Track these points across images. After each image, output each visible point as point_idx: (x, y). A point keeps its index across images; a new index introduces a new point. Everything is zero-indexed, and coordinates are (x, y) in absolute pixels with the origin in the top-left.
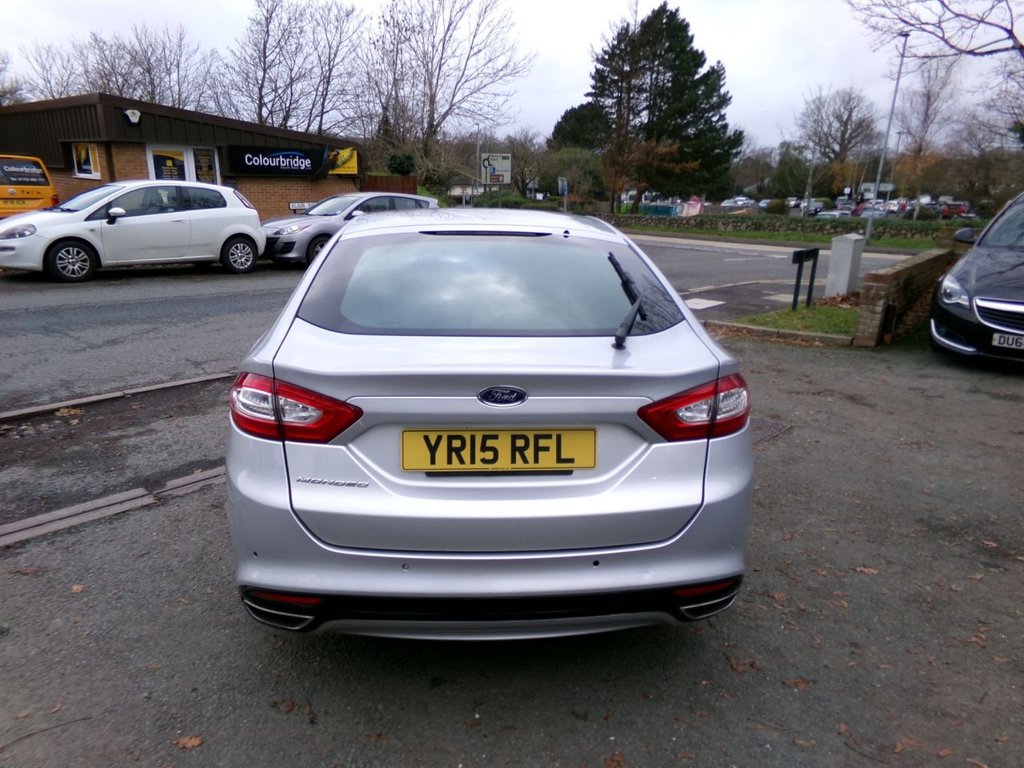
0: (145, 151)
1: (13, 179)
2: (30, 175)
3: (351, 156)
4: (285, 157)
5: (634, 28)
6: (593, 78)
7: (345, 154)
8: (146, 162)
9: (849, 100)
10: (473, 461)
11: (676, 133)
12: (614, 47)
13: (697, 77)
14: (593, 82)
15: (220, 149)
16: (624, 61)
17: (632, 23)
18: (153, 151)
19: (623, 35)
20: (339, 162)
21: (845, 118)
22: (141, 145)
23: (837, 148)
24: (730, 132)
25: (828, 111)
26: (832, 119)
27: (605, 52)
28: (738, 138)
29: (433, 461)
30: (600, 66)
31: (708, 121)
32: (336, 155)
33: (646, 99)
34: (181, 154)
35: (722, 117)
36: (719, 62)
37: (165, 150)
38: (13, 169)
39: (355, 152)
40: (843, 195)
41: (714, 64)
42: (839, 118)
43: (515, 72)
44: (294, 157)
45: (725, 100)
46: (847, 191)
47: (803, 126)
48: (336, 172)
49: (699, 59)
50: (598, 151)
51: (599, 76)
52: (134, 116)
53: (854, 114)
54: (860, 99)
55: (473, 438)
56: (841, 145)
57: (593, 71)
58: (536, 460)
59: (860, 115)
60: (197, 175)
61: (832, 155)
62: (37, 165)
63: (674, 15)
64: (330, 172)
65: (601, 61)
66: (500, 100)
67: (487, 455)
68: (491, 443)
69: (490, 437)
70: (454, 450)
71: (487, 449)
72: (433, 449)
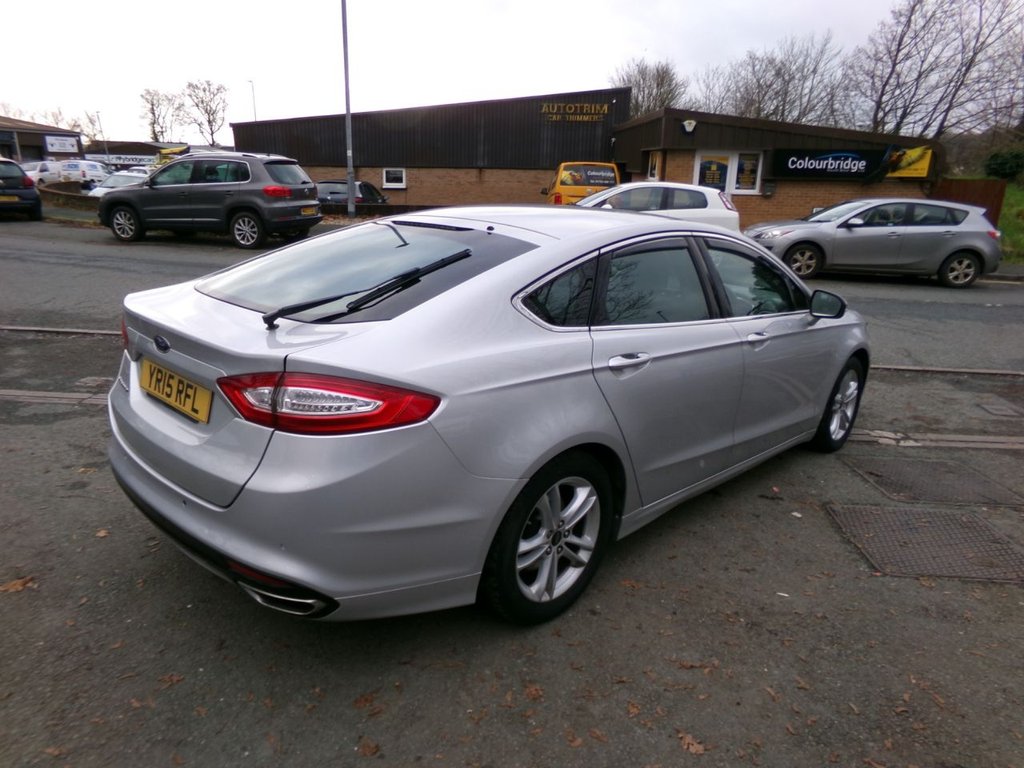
0: (694, 157)
1: (592, 181)
2: (605, 178)
3: (921, 157)
4: (835, 159)
7: (913, 154)
8: (693, 167)
10: (162, 392)
15: (765, 152)
18: (702, 157)
20: (904, 163)
22: (691, 152)
29: (152, 386)
32: (900, 156)
34: (727, 159)
37: (714, 156)
38: (594, 173)
39: (930, 152)
44: (846, 159)
48: (897, 174)
52: (689, 125)
55: (166, 375)
58: (184, 404)
60: (738, 178)
62: (613, 170)
64: (889, 175)
67: (168, 390)
68: (171, 382)
69: (171, 377)
70: (158, 381)
71: (169, 386)
72: (152, 375)
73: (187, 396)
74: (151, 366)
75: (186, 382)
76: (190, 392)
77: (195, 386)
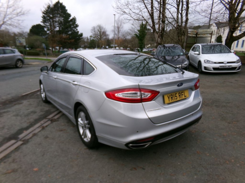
5: (52, 6)
6: (43, 18)
9: (100, 27)
10: (174, 99)
11: (66, 33)
12: (47, 10)
13: (69, 20)
14: (42, 19)
16: (50, 14)
17: (51, 4)
19: (49, 7)
21: (100, 31)
23: (99, 37)
24: (80, 33)
25: (96, 30)
26: (97, 31)
27: (45, 11)
28: (81, 35)
29: (169, 101)
30: (44, 15)
31: (74, 30)
33: (58, 24)
35: (77, 30)
36: (74, 17)
40: (102, 47)
41: (73, 17)
42: (99, 31)
43: (23, 14)
45: (77, 26)
46: (103, 46)
47: (92, 32)
49: (69, 15)
50: (44, 37)
51: (44, 17)
53: (102, 30)
54: (103, 27)
55: (174, 95)
56: (100, 37)
57: (42, 16)
58: (182, 97)
59: (103, 31)
61: (99, 39)
63: (61, 4)
65: (43, 13)
66: (20, 22)
67: (176, 98)
68: (176, 95)
69: (176, 94)
70: (172, 98)
71: (176, 96)
72: (169, 98)
73: (182, 95)
74: (168, 96)
75: (181, 92)
76: (183, 93)
77: (183, 91)
